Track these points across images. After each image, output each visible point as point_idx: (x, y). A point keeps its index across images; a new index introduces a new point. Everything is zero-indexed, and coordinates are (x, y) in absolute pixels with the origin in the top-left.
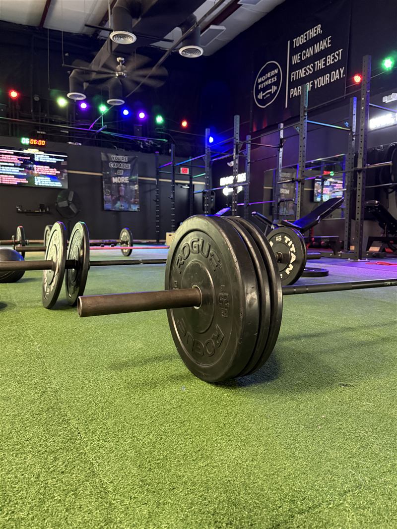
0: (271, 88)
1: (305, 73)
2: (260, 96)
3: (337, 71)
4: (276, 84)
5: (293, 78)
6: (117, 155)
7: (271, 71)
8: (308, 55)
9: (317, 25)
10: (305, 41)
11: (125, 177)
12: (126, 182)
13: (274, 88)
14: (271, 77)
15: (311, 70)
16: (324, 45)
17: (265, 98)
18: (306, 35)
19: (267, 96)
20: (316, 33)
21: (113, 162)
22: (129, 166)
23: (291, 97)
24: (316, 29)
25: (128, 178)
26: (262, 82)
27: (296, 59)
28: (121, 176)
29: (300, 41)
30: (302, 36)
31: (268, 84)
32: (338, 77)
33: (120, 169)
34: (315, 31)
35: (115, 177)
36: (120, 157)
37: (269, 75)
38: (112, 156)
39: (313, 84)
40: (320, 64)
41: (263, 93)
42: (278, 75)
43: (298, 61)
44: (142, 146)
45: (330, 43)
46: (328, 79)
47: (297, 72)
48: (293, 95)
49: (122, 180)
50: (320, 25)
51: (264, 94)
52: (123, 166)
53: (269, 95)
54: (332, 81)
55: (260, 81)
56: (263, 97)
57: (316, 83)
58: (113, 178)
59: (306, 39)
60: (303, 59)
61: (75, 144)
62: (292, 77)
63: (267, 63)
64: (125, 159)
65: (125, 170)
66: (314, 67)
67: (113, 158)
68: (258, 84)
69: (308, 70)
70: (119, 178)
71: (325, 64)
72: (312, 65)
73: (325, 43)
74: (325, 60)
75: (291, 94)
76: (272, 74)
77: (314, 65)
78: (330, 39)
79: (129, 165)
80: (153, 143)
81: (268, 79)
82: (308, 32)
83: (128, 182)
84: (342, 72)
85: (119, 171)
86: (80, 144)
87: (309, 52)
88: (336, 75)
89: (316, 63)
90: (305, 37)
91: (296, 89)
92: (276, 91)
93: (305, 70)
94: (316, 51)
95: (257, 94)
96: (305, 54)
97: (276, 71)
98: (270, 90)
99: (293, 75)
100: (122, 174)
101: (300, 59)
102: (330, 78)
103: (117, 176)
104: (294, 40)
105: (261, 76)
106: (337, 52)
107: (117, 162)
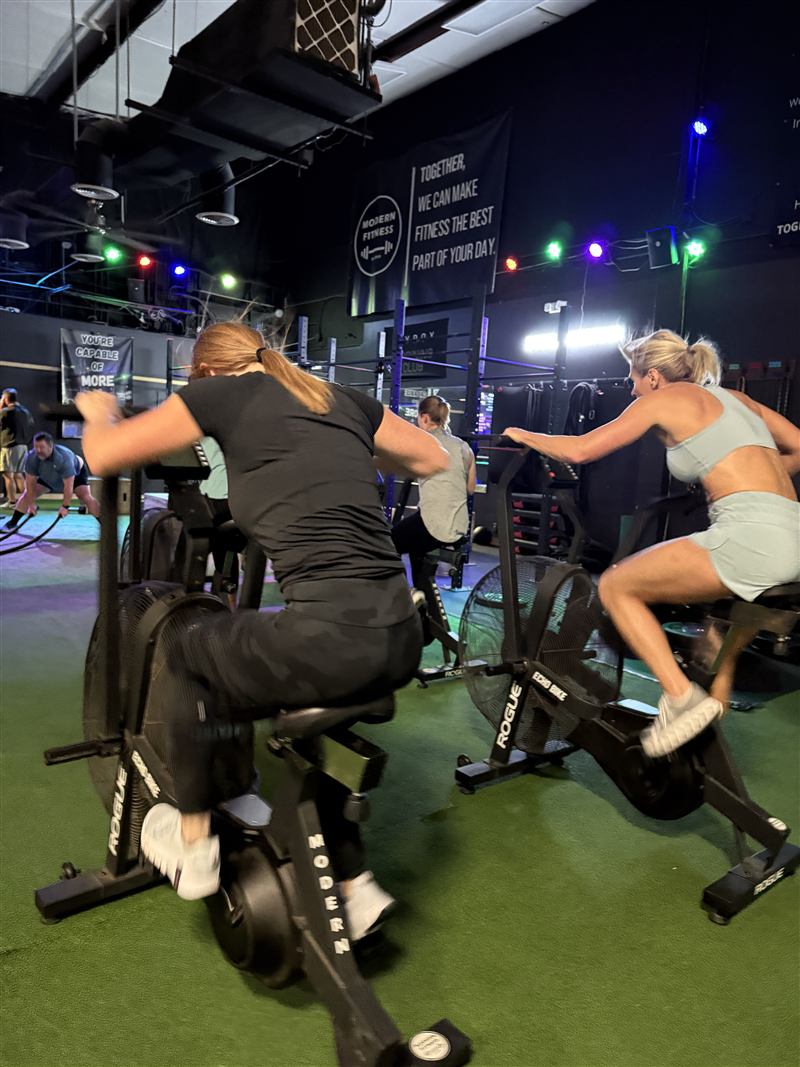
0: (384, 245)
1: (437, 233)
2: (365, 254)
3: (485, 242)
4: (392, 238)
5: (419, 236)
6: (92, 333)
7: (384, 213)
8: (442, 202)
9: (458, 154)
10: (439, 176)
11: (106, 375)
12: (109, 385)
13: (388, 247)
14: (384, 225)
15: (445, 229)
16: (466, 191)
17: (373, 259)
18: (441, 165)
19: (376, 257)
20: (455, 166)
21: (84, 346)
22: (116, 356)
23: (414, 269)
24: (457, 160)
25: (112, 377)
26: (370, 229)
27: (423, 204)
28: (98, 374)
29: (431, 173)
30: (434, 165)
31: (379, 236)
32: (485, 252)
33: (97, 360)
34: (455, 163)
35: (86, 375)
36: (99, 338)
37: (380, 219)
38: (83, 335)
39: (448, 254)
40: (460, 223)
41: (370, 249)
42: (395, 223)
43: (428, 208)
44: (142, 320)
45: (476, 190)
46: (470, 252)
47: (426, 226)
48: (417, 266)
49: (101, 382)
50: (462, 155)
51: (371, 252)
52: (104, 355)
53: (379, 256)
54: (477, 257)
55: (365, 225)
56: (371, 256)
57: (453, 254)
58: (83, 377)
59: (440, 172)
60: (435, 206)
61: (7, 309)
62: (417, 233)
63: (379, 197)
64: (110, 342)
65: (106, 362)
66: (450, 225)
67: (85, 339)
68: (362, 231)
69: (441, 227)
70: (94, 376)
71: (467, 225)
72: (448, 220)
73: (468, 189)
74: (468, 218)
75: (415, 263)
76: (387, 219)
77: (452, 221)
78: (476, 183)
79: (117, 353)
80: (164, 315)
81: (379, 226)
82: (443, 161)
83: (113, 385)
84: (491, 245)
85: (95, 366)
86: (17, 310)
87: (444, 198)
88: (483, 248)
89: (454, 218)
90: (439, 169)
91: (422, 256)
92: (392, 251)
93: (437, 226)
94: (456, 198)
95: (360, 250)
96: (438, 199)
97: (393, 216)
98: (382, 248)
99: (420, 230)
100: (101, 370)
101: (431, 205)
102: (474, 251)
103: (92, 374)
104: (423, 169)
105: (366, 218)
106: (486, 209)
107: (93, 346)
